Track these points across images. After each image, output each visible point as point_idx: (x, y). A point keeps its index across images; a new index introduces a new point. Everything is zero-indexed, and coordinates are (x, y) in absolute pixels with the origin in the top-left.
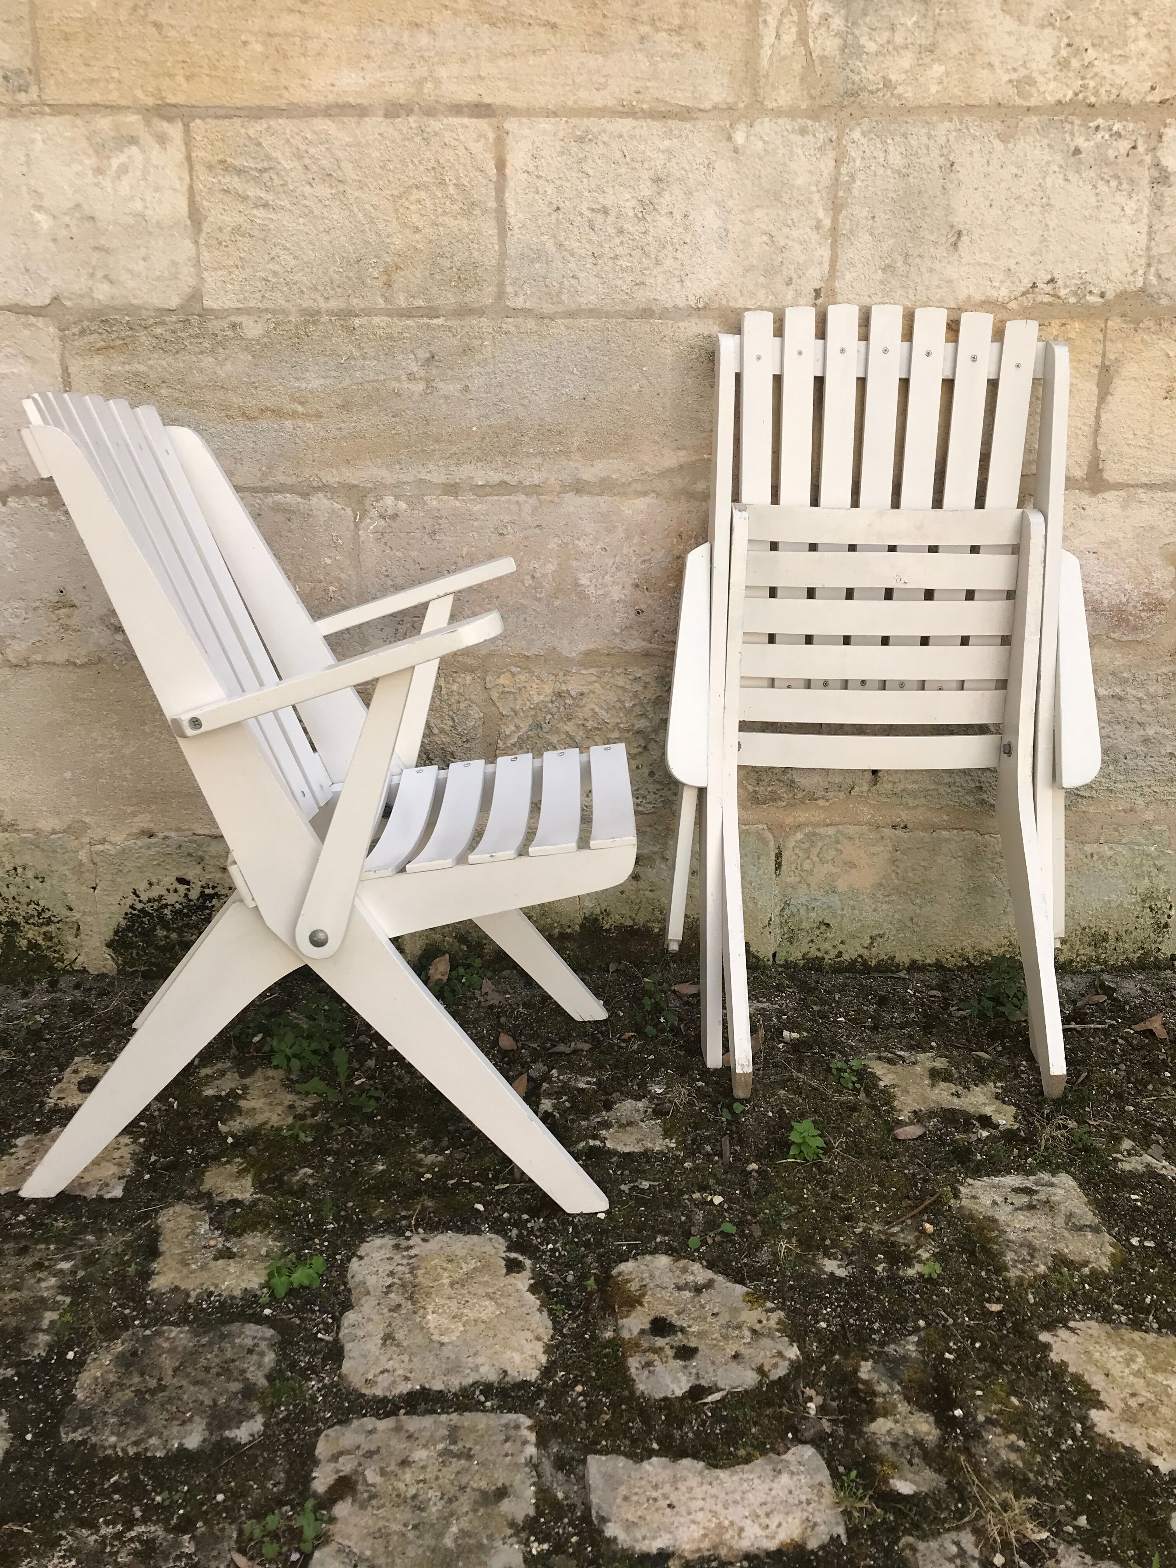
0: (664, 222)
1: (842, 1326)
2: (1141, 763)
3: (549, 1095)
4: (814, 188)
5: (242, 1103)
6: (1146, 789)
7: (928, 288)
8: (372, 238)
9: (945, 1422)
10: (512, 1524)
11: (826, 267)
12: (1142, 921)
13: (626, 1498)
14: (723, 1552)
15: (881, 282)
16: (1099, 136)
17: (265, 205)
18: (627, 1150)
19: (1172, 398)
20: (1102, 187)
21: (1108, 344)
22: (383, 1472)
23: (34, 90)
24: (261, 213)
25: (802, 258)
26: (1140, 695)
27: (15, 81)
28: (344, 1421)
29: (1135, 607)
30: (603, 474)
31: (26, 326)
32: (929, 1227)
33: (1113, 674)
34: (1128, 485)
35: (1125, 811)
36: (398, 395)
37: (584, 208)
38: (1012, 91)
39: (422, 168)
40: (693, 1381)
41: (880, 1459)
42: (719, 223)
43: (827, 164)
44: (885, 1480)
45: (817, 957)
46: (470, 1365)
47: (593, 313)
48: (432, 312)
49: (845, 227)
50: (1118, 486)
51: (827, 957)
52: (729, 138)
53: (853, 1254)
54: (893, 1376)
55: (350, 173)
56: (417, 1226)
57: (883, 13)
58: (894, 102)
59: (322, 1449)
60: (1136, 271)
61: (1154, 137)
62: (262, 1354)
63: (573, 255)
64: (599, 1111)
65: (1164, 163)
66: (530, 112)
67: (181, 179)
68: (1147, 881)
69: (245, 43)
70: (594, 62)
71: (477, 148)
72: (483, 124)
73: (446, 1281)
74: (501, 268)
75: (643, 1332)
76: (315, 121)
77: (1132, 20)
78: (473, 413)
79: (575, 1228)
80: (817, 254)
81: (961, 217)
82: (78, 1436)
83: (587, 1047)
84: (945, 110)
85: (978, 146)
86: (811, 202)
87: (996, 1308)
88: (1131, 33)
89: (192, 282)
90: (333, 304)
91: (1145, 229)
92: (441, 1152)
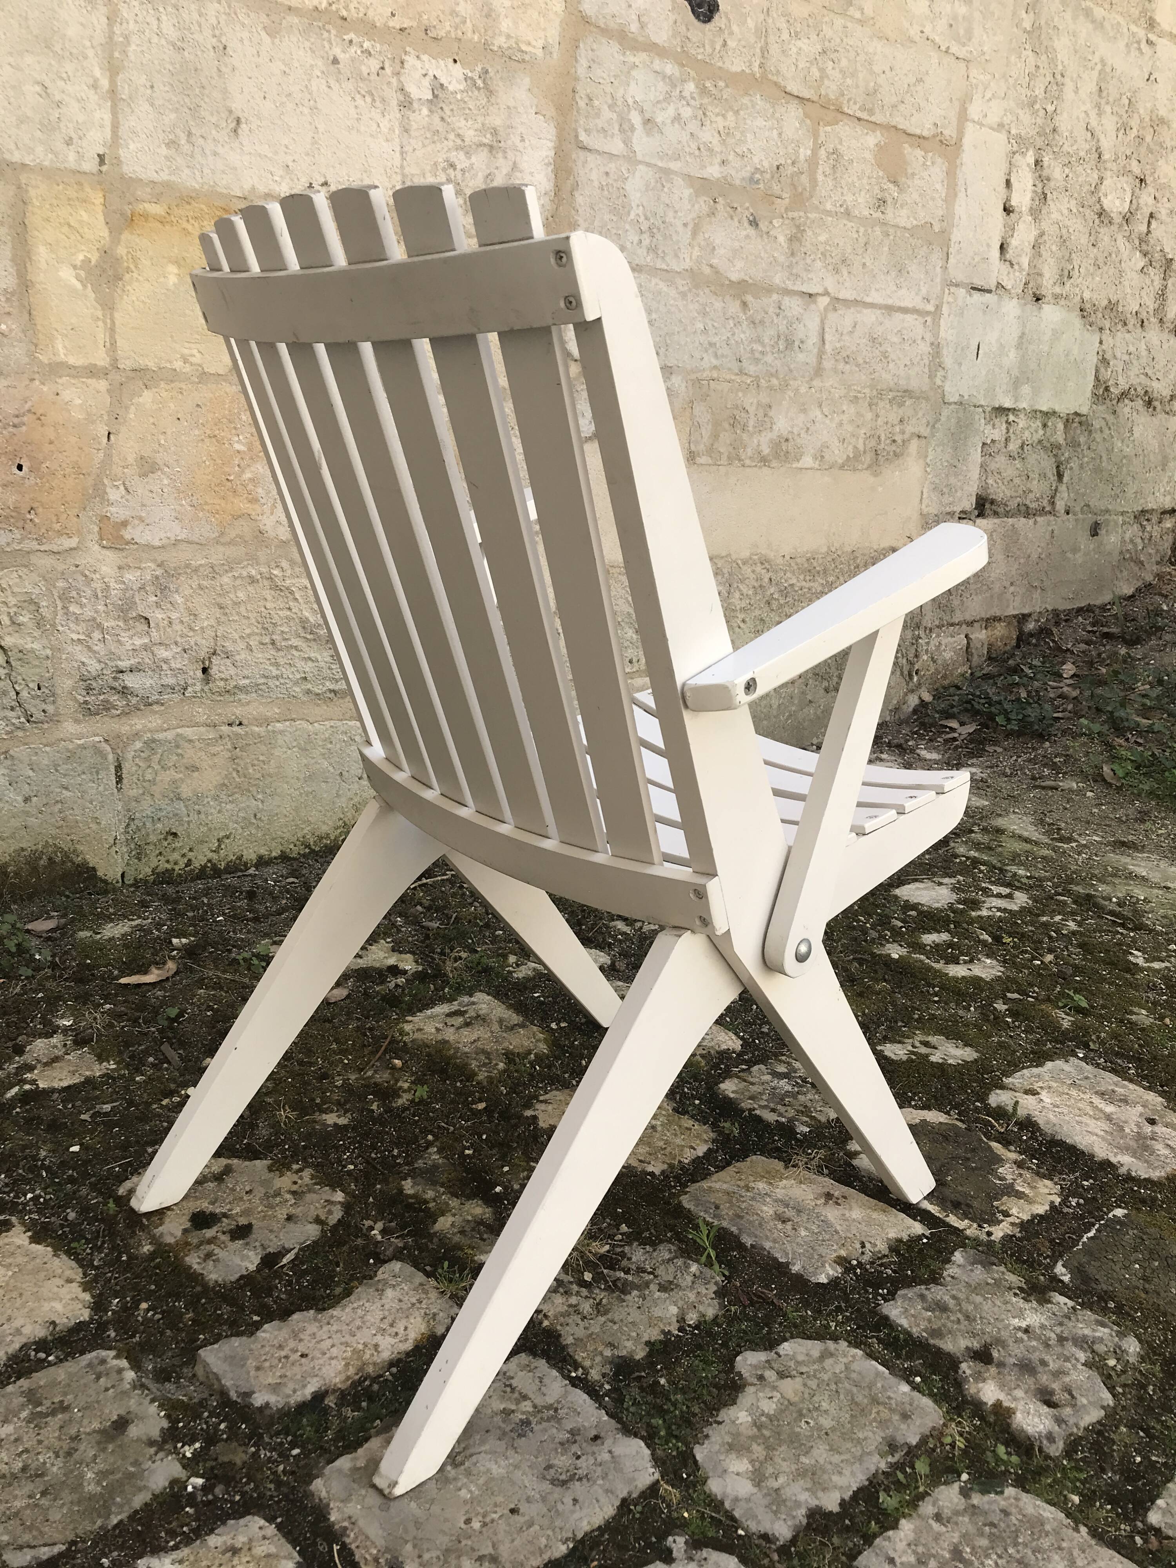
1: (368, 1162)
4: (87, 43)
7: (213, 172)
9: (492, 1200)
10: (151, 1443)
11: (108, 131)
13: (258, 1369)
14: (370, 1369)
15: (167, 158)
16: (353, 51)
18: (65, 1084)
20: (360, 101)
25: (81, 118)
32: (398, 1062)
40: (260, 1253)
41: (458, 1247)
43: (99, 20)
44: (471, 1257)
45: (167, 870)
46: (8, 1332)
49: (124, 92)
51: (177, 868)
53: (346, 1102)
54: (433, 1183)
61: (397, 61)
64: (10, 1058)
65: (407, 89)
75: (185, 1231)
79: (48, 1169)
80: (97, 115)
81: (238, 105)
85: (248, 34)
86: (86, 57)
87: (481, 1106)
91: (398, 149)
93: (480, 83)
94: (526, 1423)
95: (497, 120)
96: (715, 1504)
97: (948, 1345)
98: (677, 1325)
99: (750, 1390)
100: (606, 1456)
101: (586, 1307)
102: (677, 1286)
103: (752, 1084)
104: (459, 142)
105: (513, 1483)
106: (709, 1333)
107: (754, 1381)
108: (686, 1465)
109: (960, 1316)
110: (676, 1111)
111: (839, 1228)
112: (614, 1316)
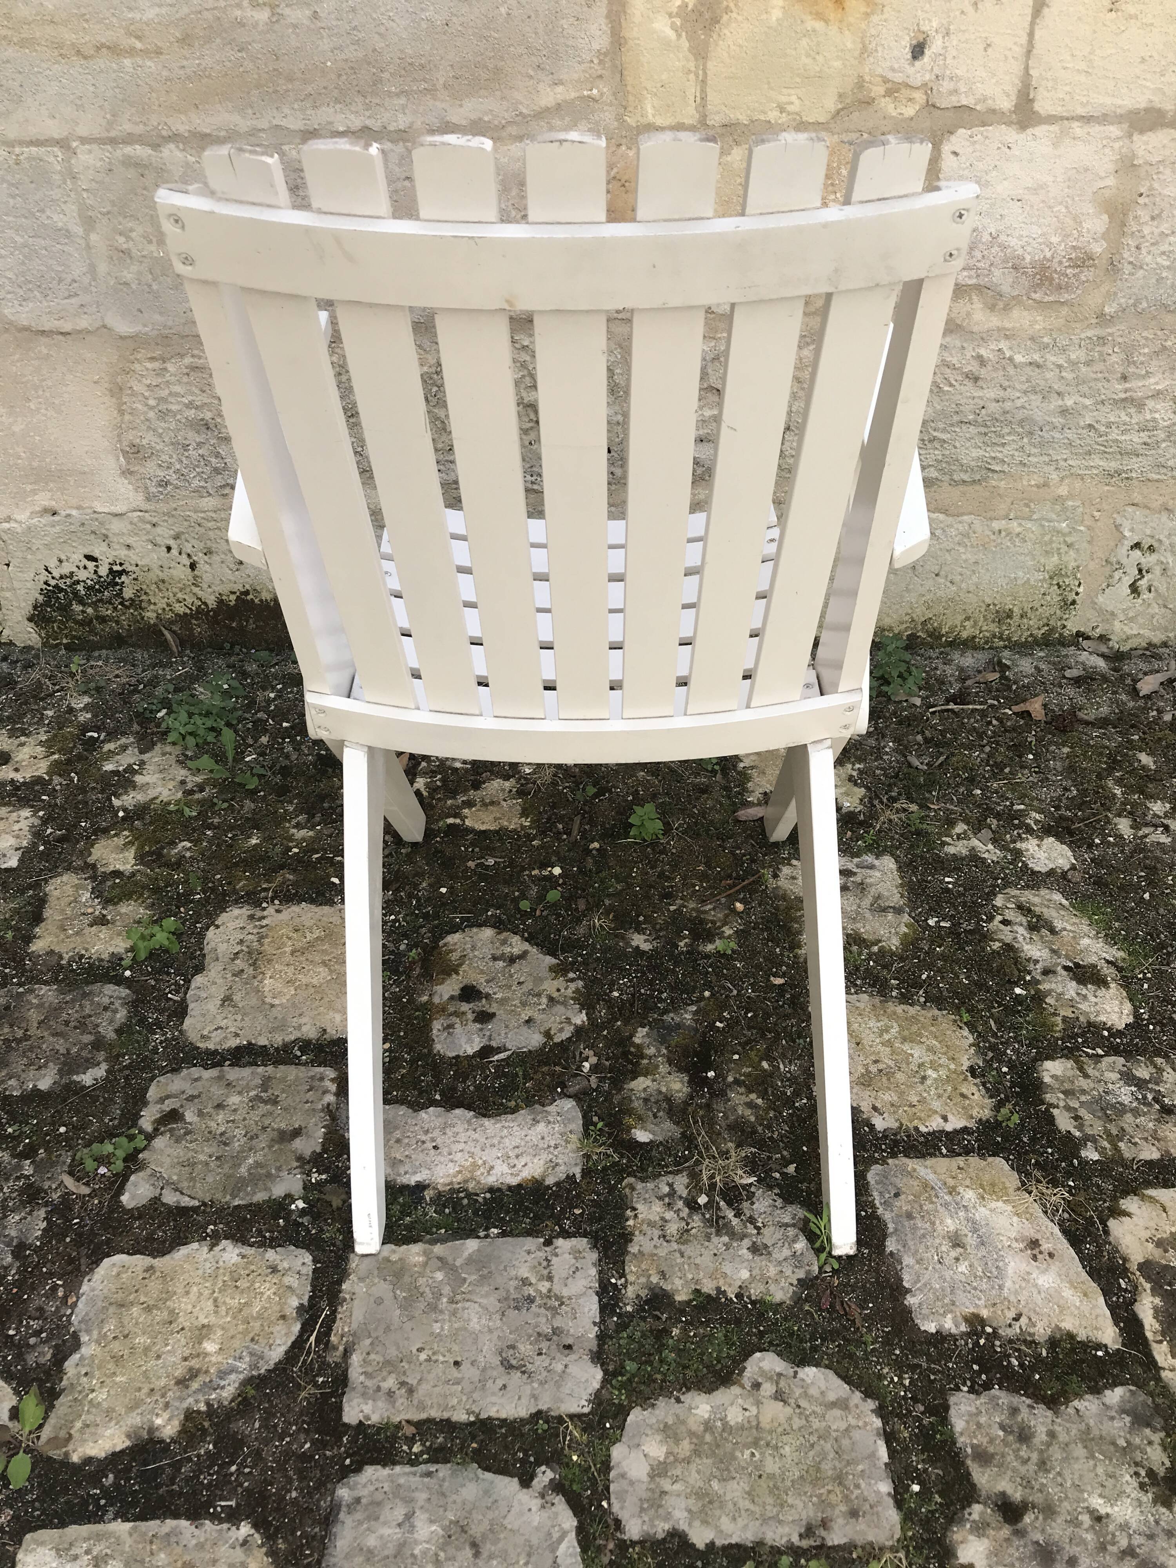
1: (633, 995)
2: (1057, 435)
3: (424, 774)
5: (138, 779)
6: (1062, 463)
9: (697, 1082)
10: (300, 1158)
12: (1048, 598)
13: (398, 1141)
14: (471, 1186)
18: (484, 828)
19: (1117, 10)
22: (200, 1114)
26: (1061, 362)
28: (175, 1070)
29: (1060, 263)
30: (473, 116)
32: (739, 906)
33: (1032, 339)
34: (1062, 118)
35: (1038, 486)
36: (242, 25)
40: (485, 1042)
41: (630, 1112)
44: (629, 1128)
46: (294, 1024)
50: (1051, 119)
53: (661, 930)
54: (663, 1040)
56: (274, 898)
59: (153, 1093)
62: (115, 1011)
64: (465, 791)
68: (1055, 558)
73: (288, 949)
75: (452, 998)
78: (325, 44)
79: (417, 901)
87: (779, 981)
92: (312, 828)
94: (530, 1300)
96: (606, 1466)
97: (981, 1477)
98: (737, 1290)
99: (735, 1390)
100: (559, 1367)
101: (673, 1228)
102: (769, 1253)
103: (1086, 1076)
105: (476, 1340)
106: (761, 1315)
107: (748, 1385)
108: (615, 1417)
109: (1035, 1456)
110: (972, 1070)
111: (1008, 1284)
112: (688, 1250)
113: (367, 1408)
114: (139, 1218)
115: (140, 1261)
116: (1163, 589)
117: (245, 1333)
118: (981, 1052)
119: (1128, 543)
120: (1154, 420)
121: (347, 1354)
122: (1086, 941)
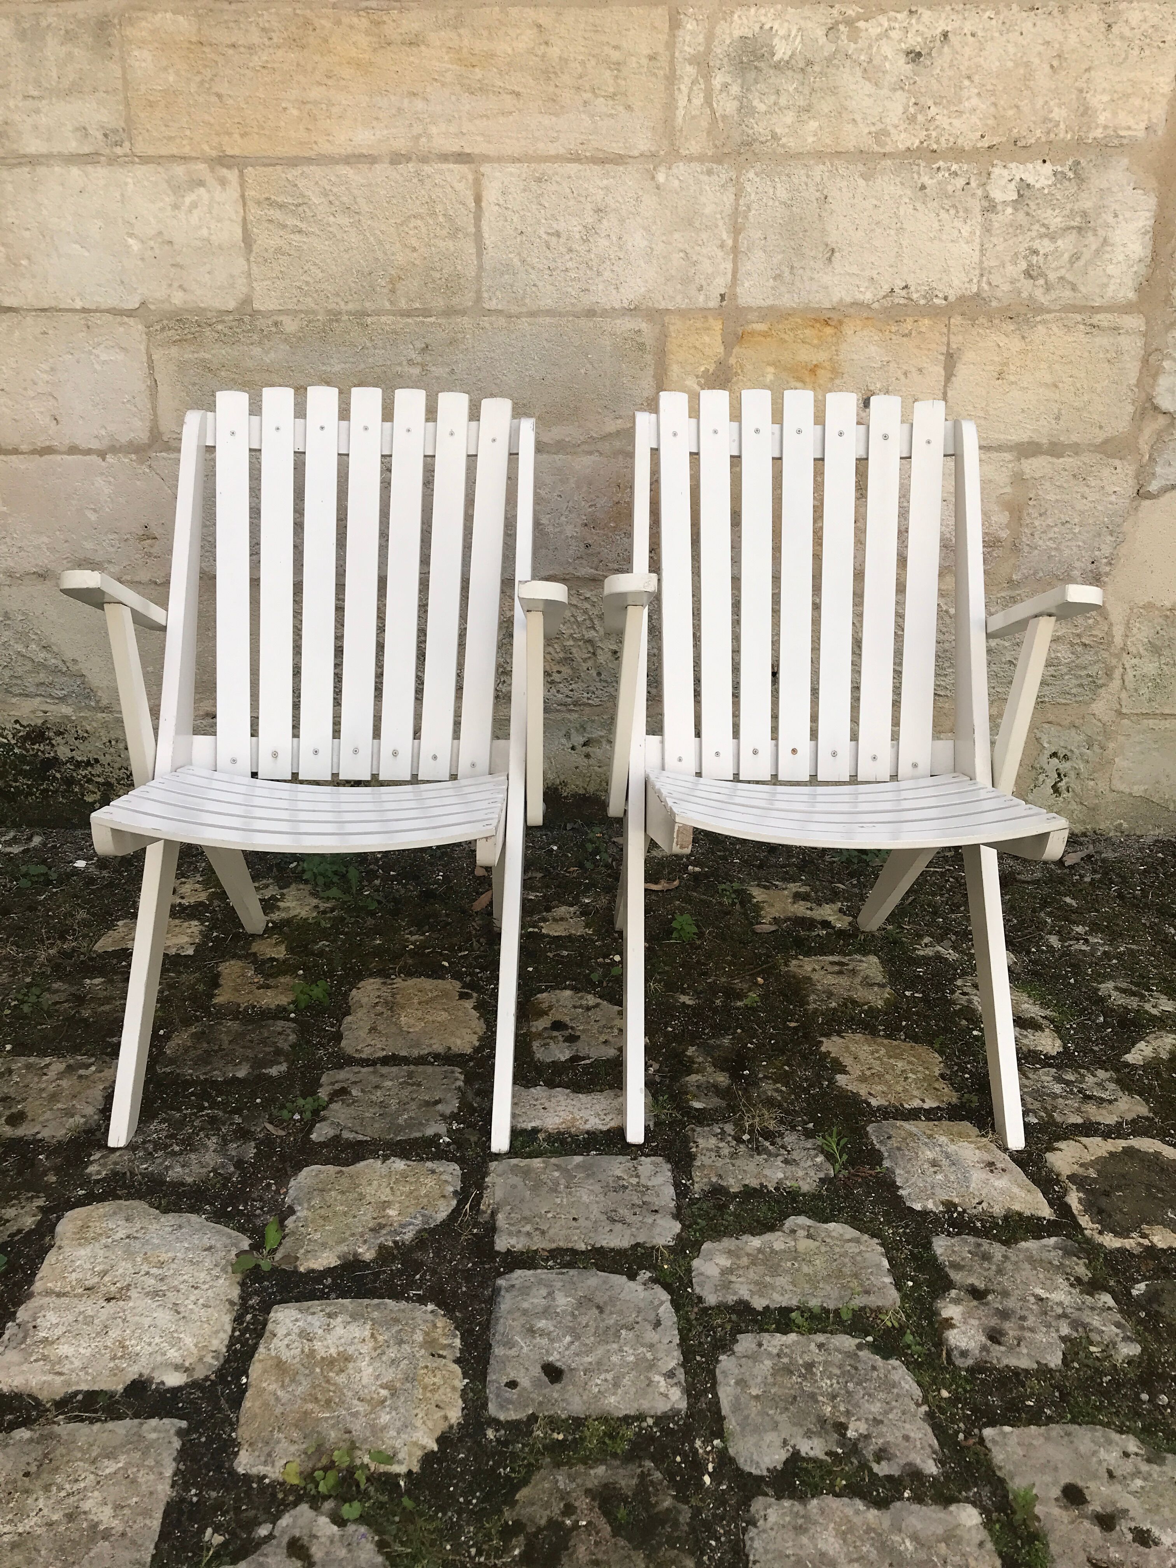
0: (603, 242)
1: (683, 1030)
4: (719, 216)
5: (280, 904)
7: (809, 292)
8: (380, 255)
9: (735, 1076)
10: (442, 1115)
11: (729, 276)
13: (516, 1104)
14: (573, 1130)
15: (773, 288)
16: (940, 175)
17: (300, 232)
18: (556, 934)
20: (943, 215)
21: (951, 336)
22: (363, 1091)
23: (127, 144)
24: (297, 237)
25: (710, 270)
27: (113, 138)
28: (341, 1067)
31: (121, 324)
32: (760, 980)
36: (401, 376)
37: (541, 232)
38: (871, 141)
39: (418, 202)
40: (573, 1053)
41: (687, 1093)
42: (646, 243)
43: (728, 198)
44: (688, 1101)
46: (426, 1044)
47: (550, 313)
48: (426, 312)
49: (743, 246)
52: (653, 178)
53: (701, 993)
54: (708, 1054)
55: (365, 207)
56: (400, 972)
57: (771, 81)
58: (780, 150)
59: (324, 1079)
60: (971, 280)
61: (984, 174)
62: (288, 1035)
63: (533, 268)
64: (540, 912)
65: (992, 195)
66: (500, 159)
67: (237, 212)
69: (285, 109)
70: (547, 121)
71: (460, 186)
72: (464, 169)
73: (415, 1001)
74: (478, 278)
75: (545, 1028)
76: (338, 167)
77: (966, 83)
80: (722, 266)
81: (833, 238)
82: (168, 1070)
83: (539, 875)
84: (819, 156)
85: (845, 183)
86: (717, 226)
87: (793, 1024)
88: (965, 93)
89: (245, 290)
90: (350, 306)
91: (978, 248)
92: (423, 934)
93: (1071, 175)
94: (625, 1187)
95: (1087, 204)
96: (689, 1270)
97: (956, 1276)
98: (775, 1185)
99: (778, 1233)
100: (650, 1221)
101: (726, 1151)
102: (797, 1164)
103: (1028, 1078)
104: (1043, 230)
105: (587, 1207)
106: (794, 1200)
107: (787, 1231)
108: (693, 1246)
109: (994, 1267)
110: (942, 1076)
111: (973, 1185)
112: (737, 1162)
113: (513, 1241)
114: (327, 1147)
115: (331, 1169)
116: (1078, 789)
117: (417, 1204)
118: (947, 1066)
119: (1047, 753)
120: (1057, 658)
121: (493, 1214)
122: (1026, 1006)
